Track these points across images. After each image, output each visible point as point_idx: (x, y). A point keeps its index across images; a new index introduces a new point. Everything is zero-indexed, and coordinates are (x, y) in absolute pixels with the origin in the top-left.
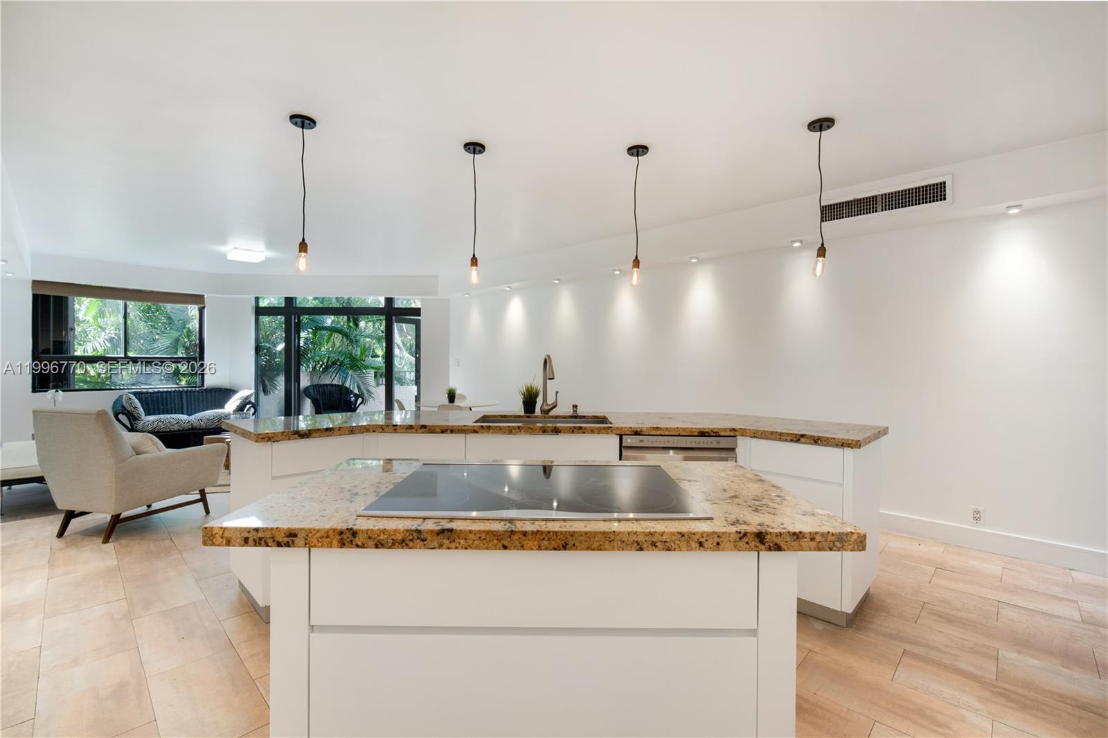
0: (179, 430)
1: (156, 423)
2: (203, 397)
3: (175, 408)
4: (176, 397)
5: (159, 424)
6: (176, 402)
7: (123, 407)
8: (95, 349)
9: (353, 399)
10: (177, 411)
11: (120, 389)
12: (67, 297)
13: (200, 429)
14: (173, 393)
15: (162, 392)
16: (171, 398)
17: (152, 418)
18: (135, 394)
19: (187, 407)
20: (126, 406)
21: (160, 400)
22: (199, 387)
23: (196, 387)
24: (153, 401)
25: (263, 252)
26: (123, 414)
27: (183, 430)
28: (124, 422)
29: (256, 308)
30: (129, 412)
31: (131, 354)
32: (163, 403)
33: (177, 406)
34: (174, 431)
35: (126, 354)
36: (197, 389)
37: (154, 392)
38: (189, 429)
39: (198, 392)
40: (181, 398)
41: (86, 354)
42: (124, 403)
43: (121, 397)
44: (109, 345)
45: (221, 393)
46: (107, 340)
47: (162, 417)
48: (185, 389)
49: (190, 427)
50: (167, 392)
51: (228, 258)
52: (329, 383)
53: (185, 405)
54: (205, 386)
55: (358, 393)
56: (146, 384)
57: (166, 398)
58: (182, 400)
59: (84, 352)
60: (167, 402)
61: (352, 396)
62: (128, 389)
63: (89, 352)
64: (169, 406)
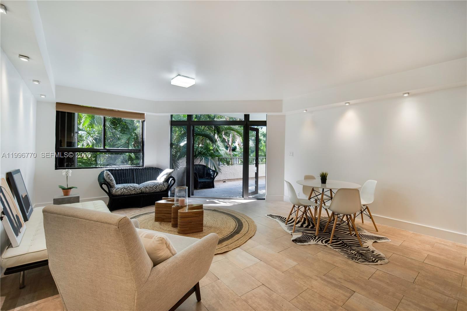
0: (135, 194)
1: (123, 189)
2: (144, 173)
3: (130, 179)
4: (131, 173)
5: (124, 190)
6: (131, 175)
7: (104, 179)
8: (88, 144)
9: (211, 173)
10: (131, 182)
11: (101, 168)
12: (74, 113)
13: (146, 193)
14: (129, 170)
15: (123, 170)
16: (128, 173)
17: (120, 186)
18: (109, 170)
19: (136, 179)
20: (106, 179)
21: (122, 174)
22: (142, 166)
23: (140, 166)
24: (118, 175)
25: (194, 79)
26: (105, 184)
27: (137, 194)
28: (106, 190)
29: (171, 121)
30: (108, 182)
31: (107, 148)
32: (124, 177)
33: (131, 179)
34: (132, 194)
35: (104, 147)
36: (141, 168)
37: (119, 170)
38: (140, 193)
39: (142, 169)
40: (133, 173)
41: (84, 147)
42: (105, 177)
43: (102, 173)
44: (95, 142)
45: (153, 170)
46: (94, 139)
47: (126, 185)
48: (135, 168)
49: (141, 192)
50: (126, 169)
51: (172, 84)
52: (198, 164)
53: (135, 177)
54: (144, 166)
55: (214, 170)
56: (115, 165)
57: (126, 173)
58: (133, 175)
59: (82, 146)
60: (126, 176)
61: (211, 171)
62: (105, 167)
63: (85, 146)
64: (127, 178)
